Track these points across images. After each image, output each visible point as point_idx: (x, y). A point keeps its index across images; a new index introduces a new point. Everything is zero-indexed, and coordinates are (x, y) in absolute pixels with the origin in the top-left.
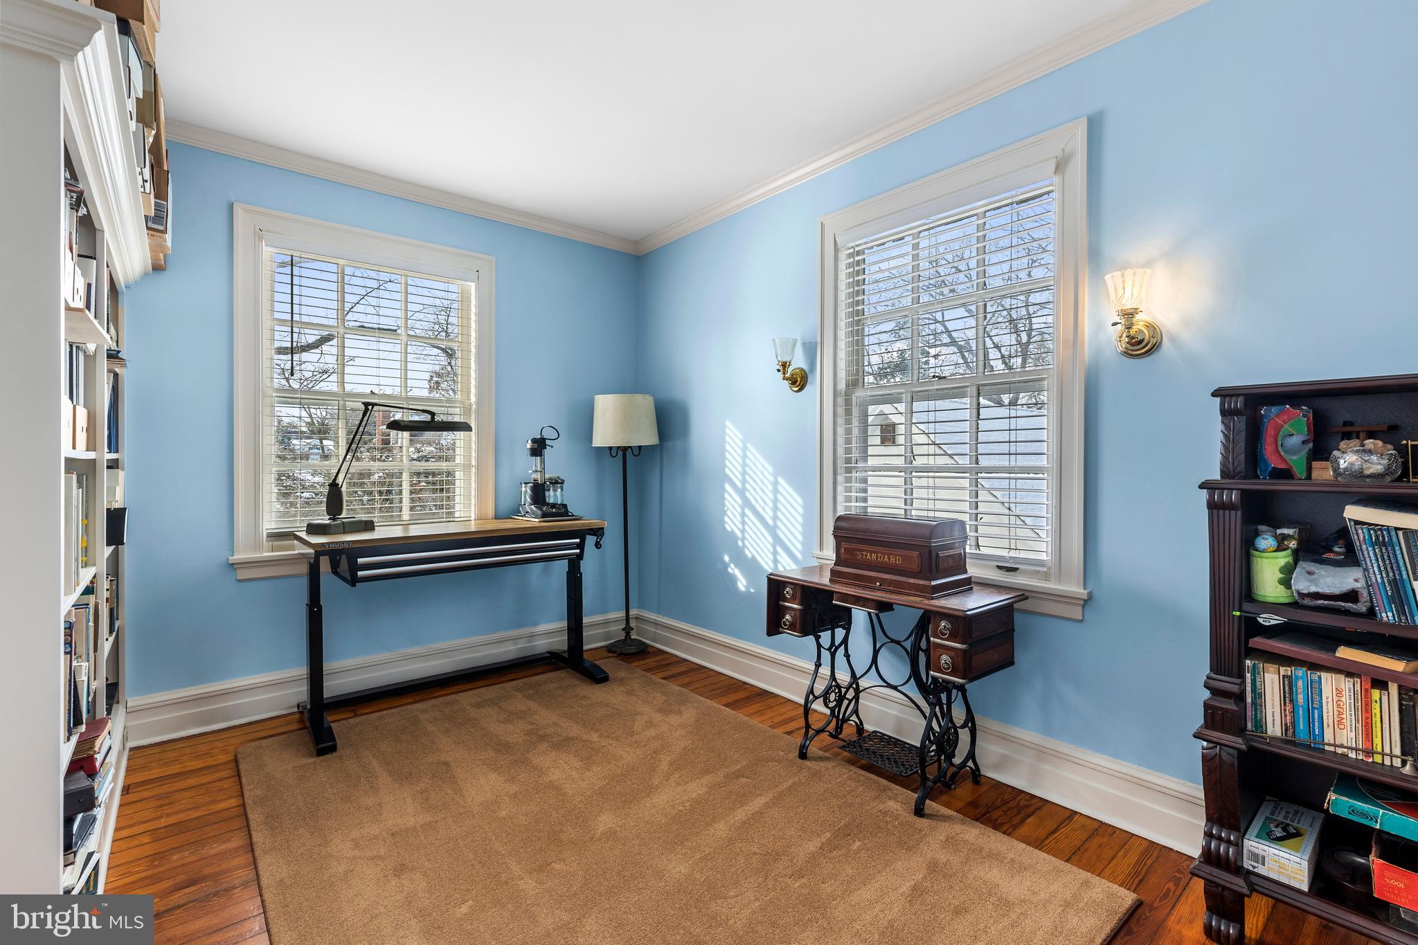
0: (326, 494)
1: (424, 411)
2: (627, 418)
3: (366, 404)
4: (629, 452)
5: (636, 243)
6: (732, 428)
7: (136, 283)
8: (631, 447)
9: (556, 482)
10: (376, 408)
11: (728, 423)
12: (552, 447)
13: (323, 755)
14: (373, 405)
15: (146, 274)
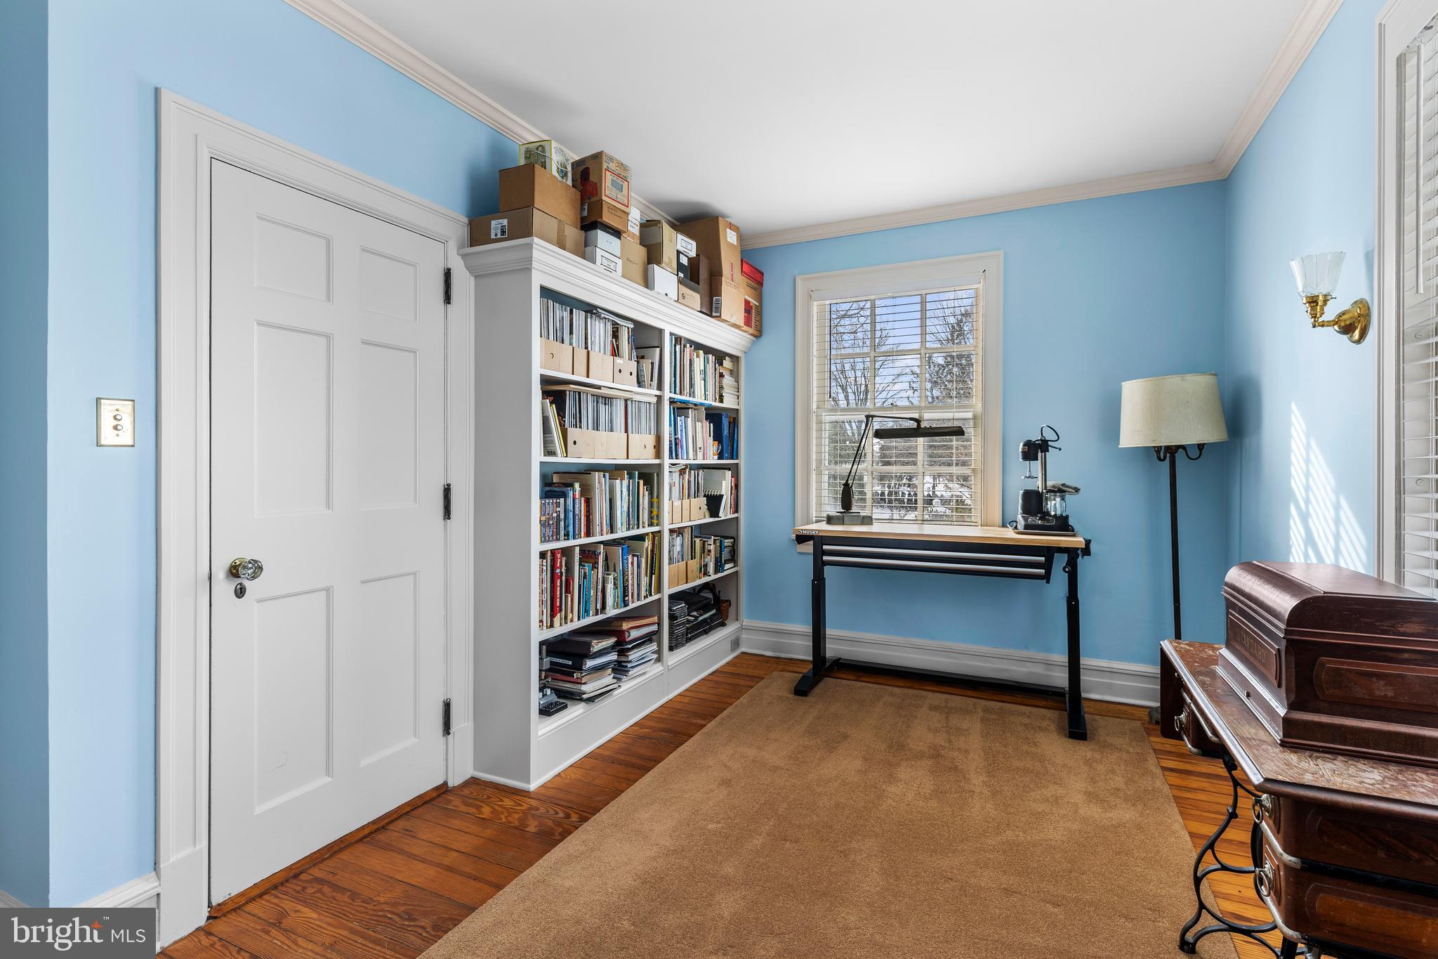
0: (841, 492)
1: (911, 419)
2: (1156, 410)
3: (867, 417)
4: (1180, 455)
5: (1212, 163)
6: (1298, 414)
7: (750, 349)
8: (1183, 447)
9: (1060, 491)
10: (875, 419)
11: (1293, 406)
12: (1060, 449)
13: (800, 696)
14: (873, 416)
15: (753, 343)
